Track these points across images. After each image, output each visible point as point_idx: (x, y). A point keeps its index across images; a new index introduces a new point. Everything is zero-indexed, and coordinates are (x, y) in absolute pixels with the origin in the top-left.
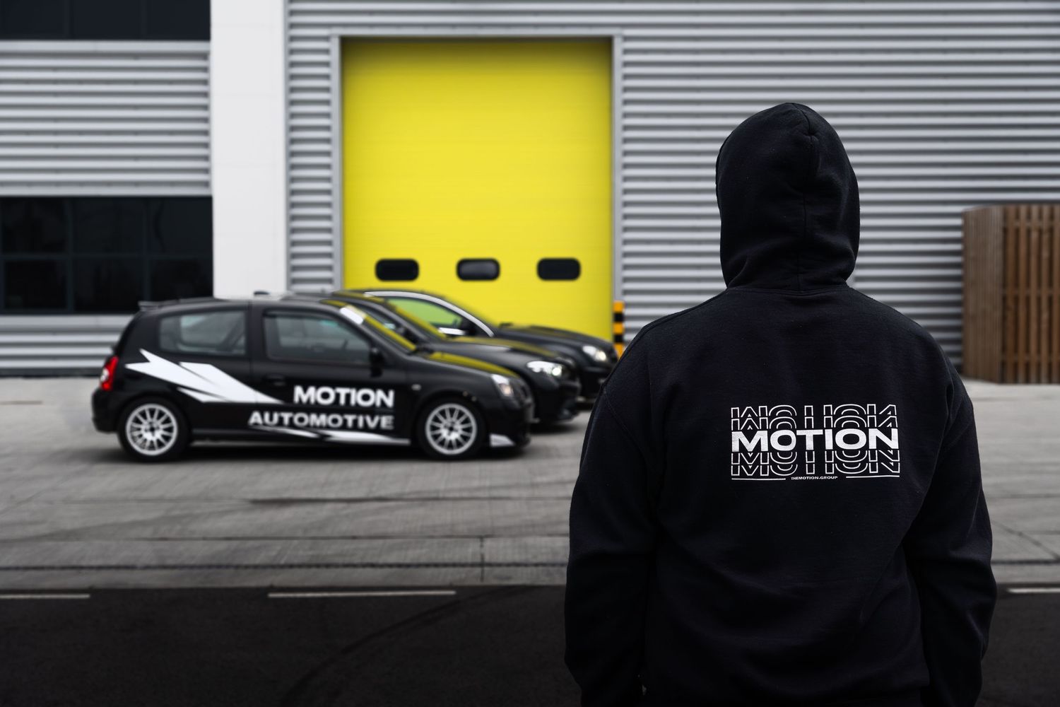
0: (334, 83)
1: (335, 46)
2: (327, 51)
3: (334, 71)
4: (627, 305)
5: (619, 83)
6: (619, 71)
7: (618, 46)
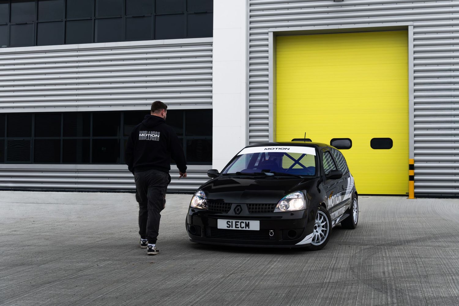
0: (271, 54)
1: (271, 37)
2: (267, 39)
3: (271, 48)
4: (415, 161)
5: (411, 49)
6: (411, 43)
7: (411, 31)
